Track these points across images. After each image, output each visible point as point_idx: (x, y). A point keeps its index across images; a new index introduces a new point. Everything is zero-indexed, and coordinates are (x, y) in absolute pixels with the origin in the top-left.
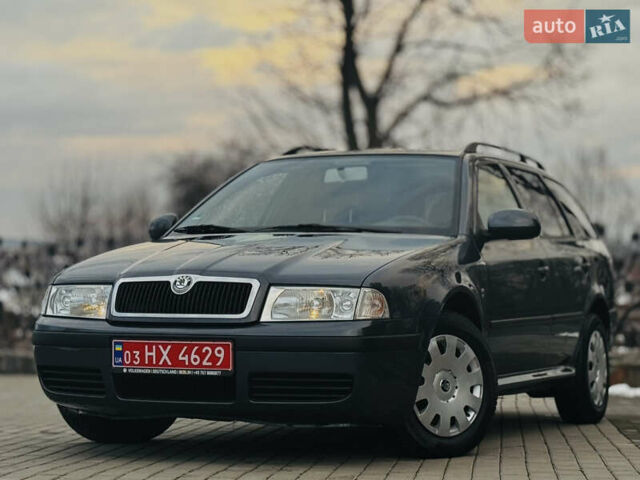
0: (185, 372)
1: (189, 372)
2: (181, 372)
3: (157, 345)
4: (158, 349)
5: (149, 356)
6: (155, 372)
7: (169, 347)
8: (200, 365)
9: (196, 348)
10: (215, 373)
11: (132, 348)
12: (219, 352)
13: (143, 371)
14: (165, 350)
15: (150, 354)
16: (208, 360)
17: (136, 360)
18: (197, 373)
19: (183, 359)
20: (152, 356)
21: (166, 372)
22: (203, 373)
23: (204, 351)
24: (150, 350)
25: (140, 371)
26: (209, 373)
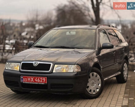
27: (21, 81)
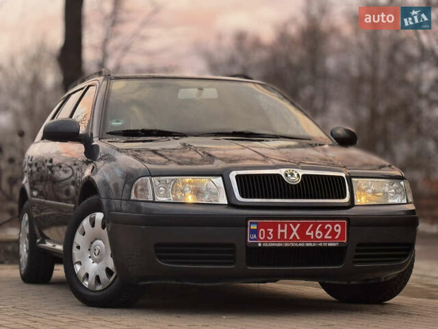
0: (311, 245)
1: (314, 244)
2: (307, 245)
3: (288, 224)
4: (289, 227)
5: (281, 233)
6: (287, 245)
7: (298, 225)
8: (323, 238)
9: (320, 225)
10: (335, 245)
11: (266, 226)
12: (337, 228)
13: (276, 245)
14: (295, 227)
15: (282, 231)
16: (328, 235)
17: (270, 236)
18: (321, 245)
19: (310, 234)
20: (284, 233)
21: (296, 245)
22: (325, 245)
23: (326, 228)
24: (283, 228)
25: (273, 245)
26: (329, 245)
27: (251, 239)
